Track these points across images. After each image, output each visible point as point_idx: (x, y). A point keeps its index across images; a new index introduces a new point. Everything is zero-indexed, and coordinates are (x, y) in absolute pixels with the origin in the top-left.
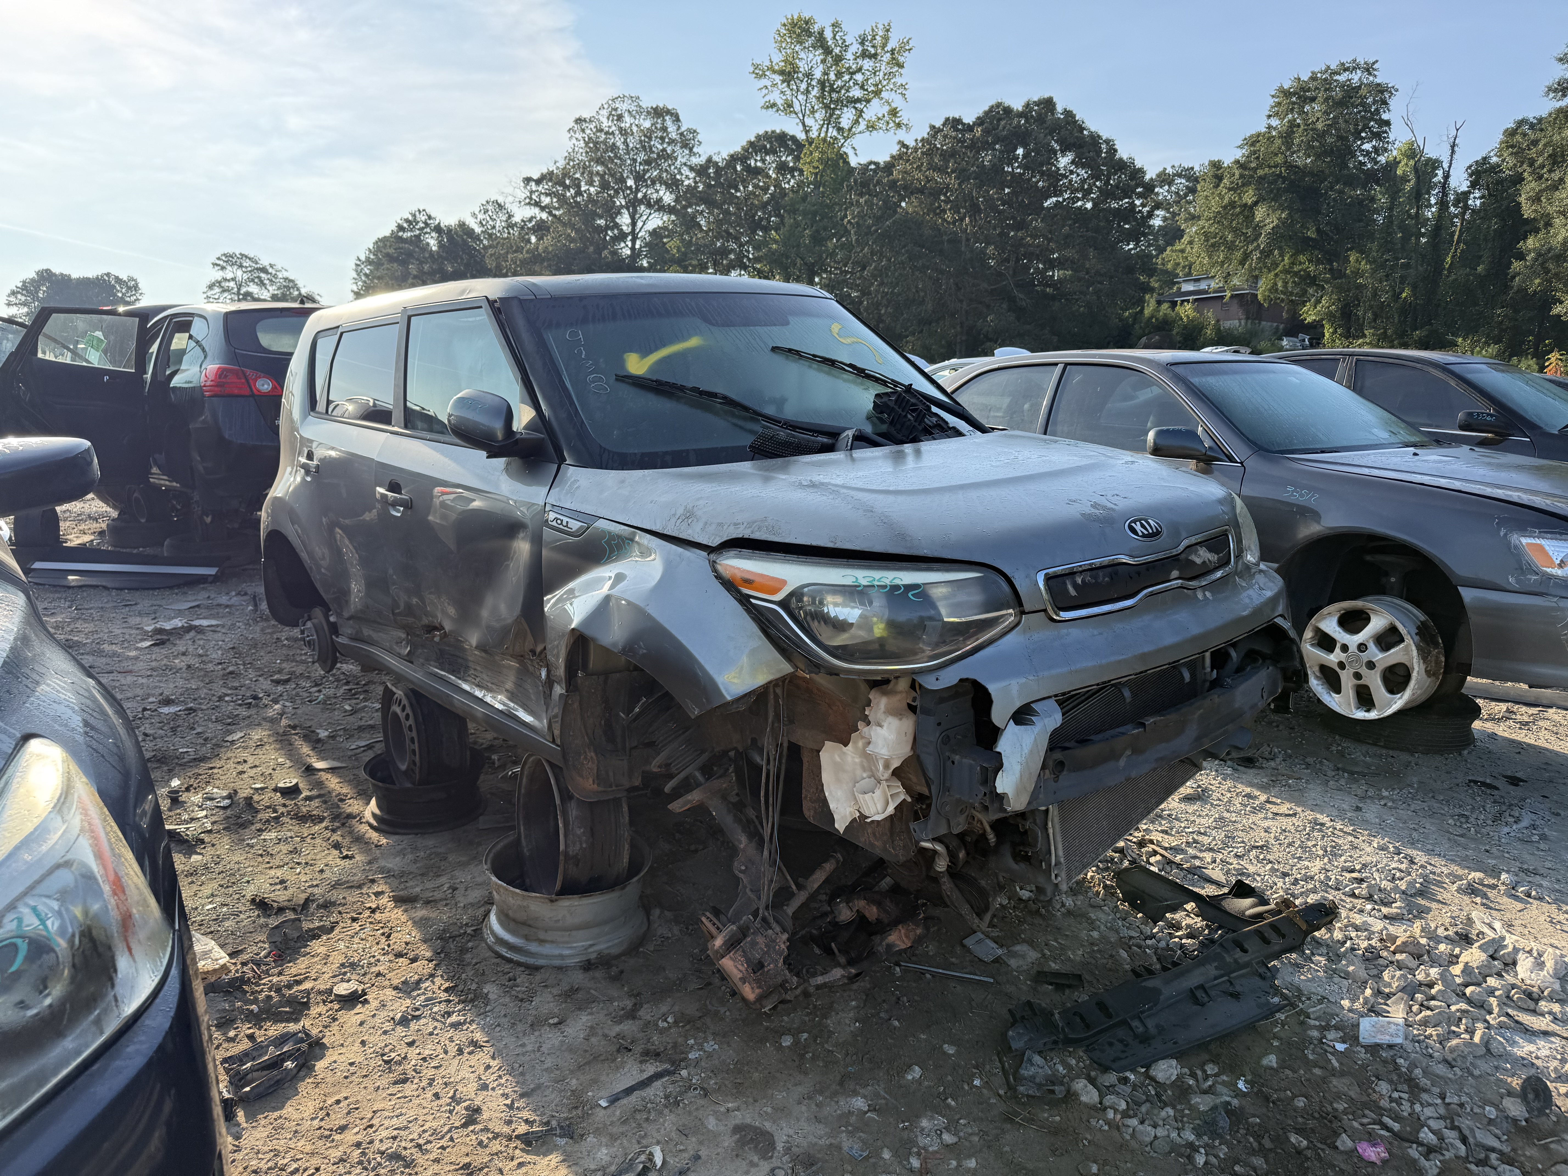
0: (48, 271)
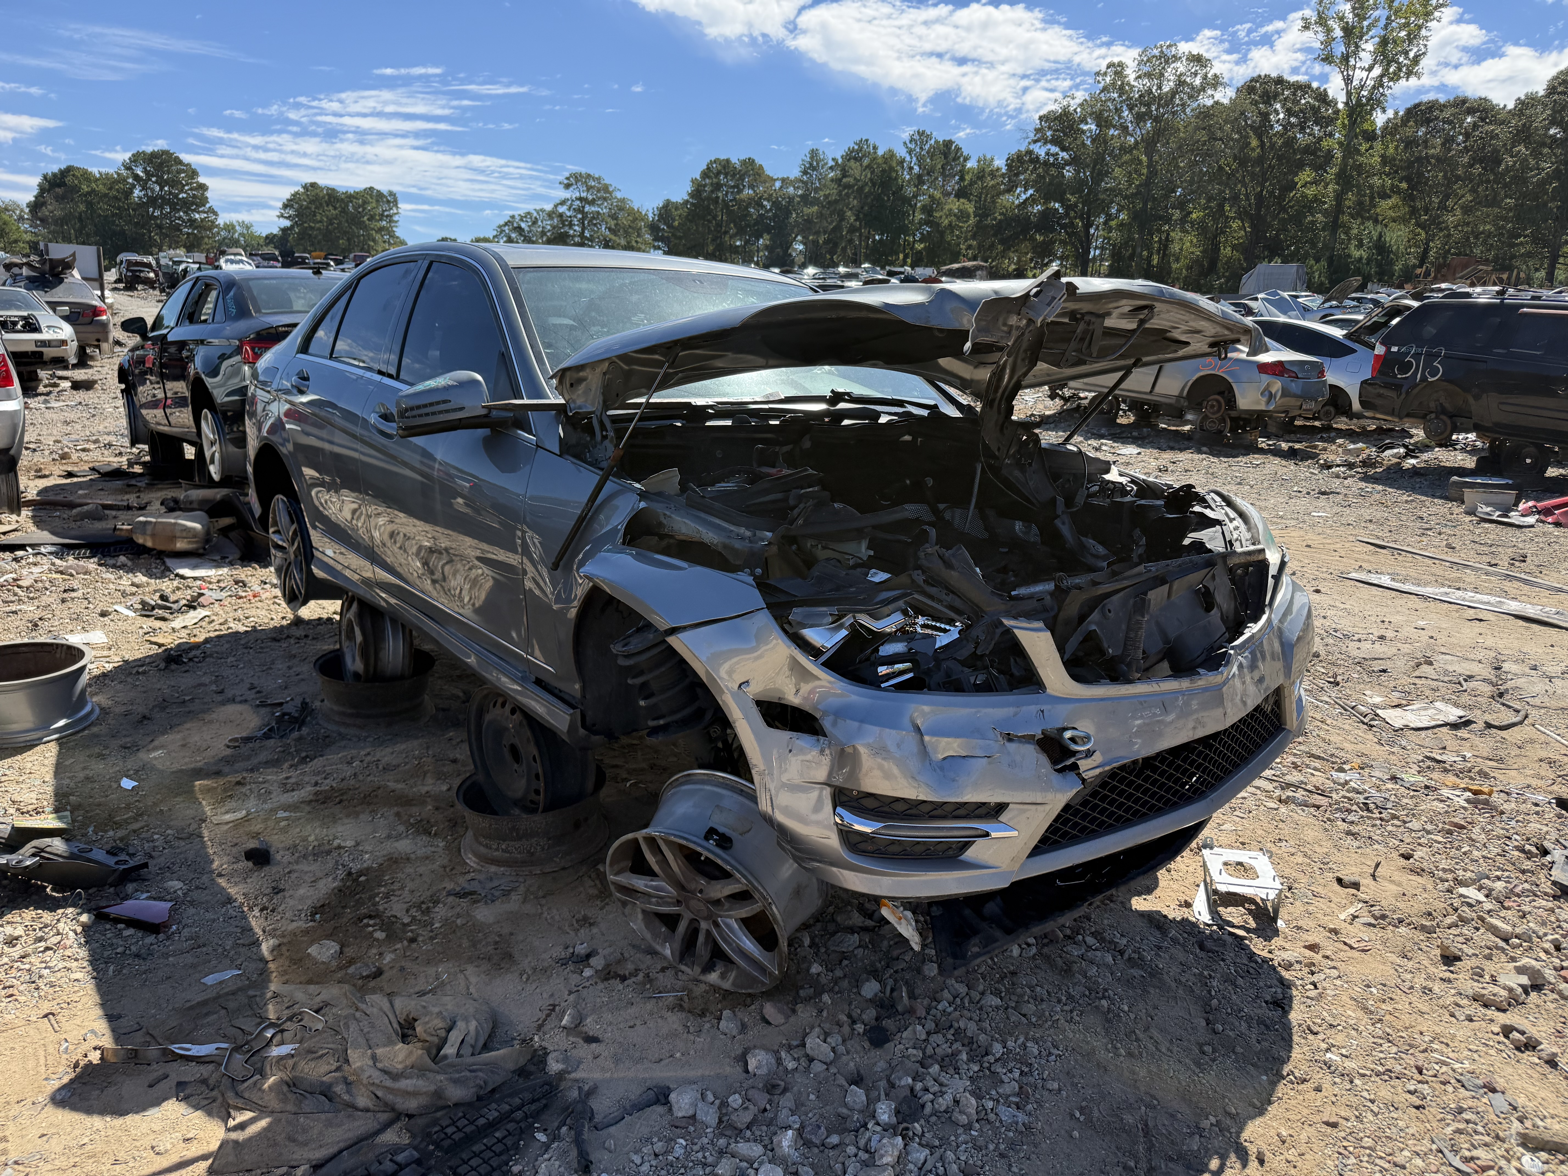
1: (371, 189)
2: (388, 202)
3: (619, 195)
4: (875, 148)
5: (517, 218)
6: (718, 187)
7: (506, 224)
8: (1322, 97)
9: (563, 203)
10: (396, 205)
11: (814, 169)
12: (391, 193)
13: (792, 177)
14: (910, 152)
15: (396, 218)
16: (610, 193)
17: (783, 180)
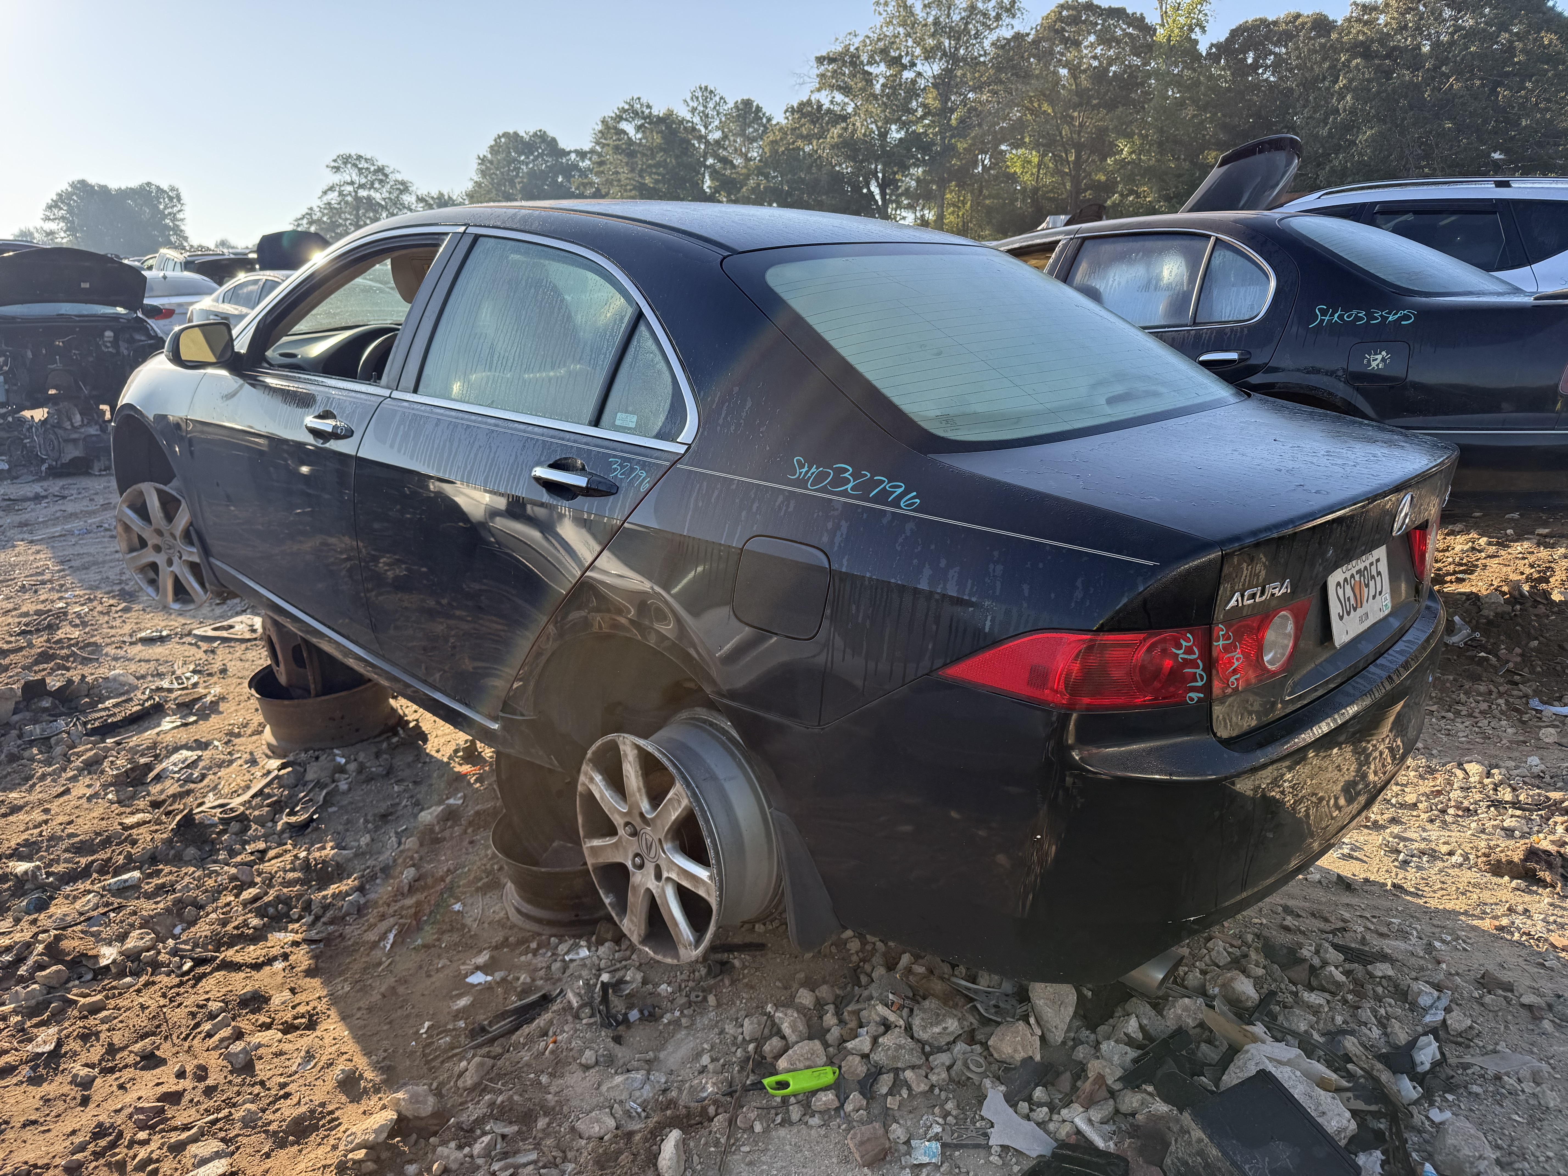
0: (83, 183)
2: (171, 199)
3: (399, 177)
4: (649, 107)
8: (1138, 22)
12: (172, 189)
14: (694, 110)
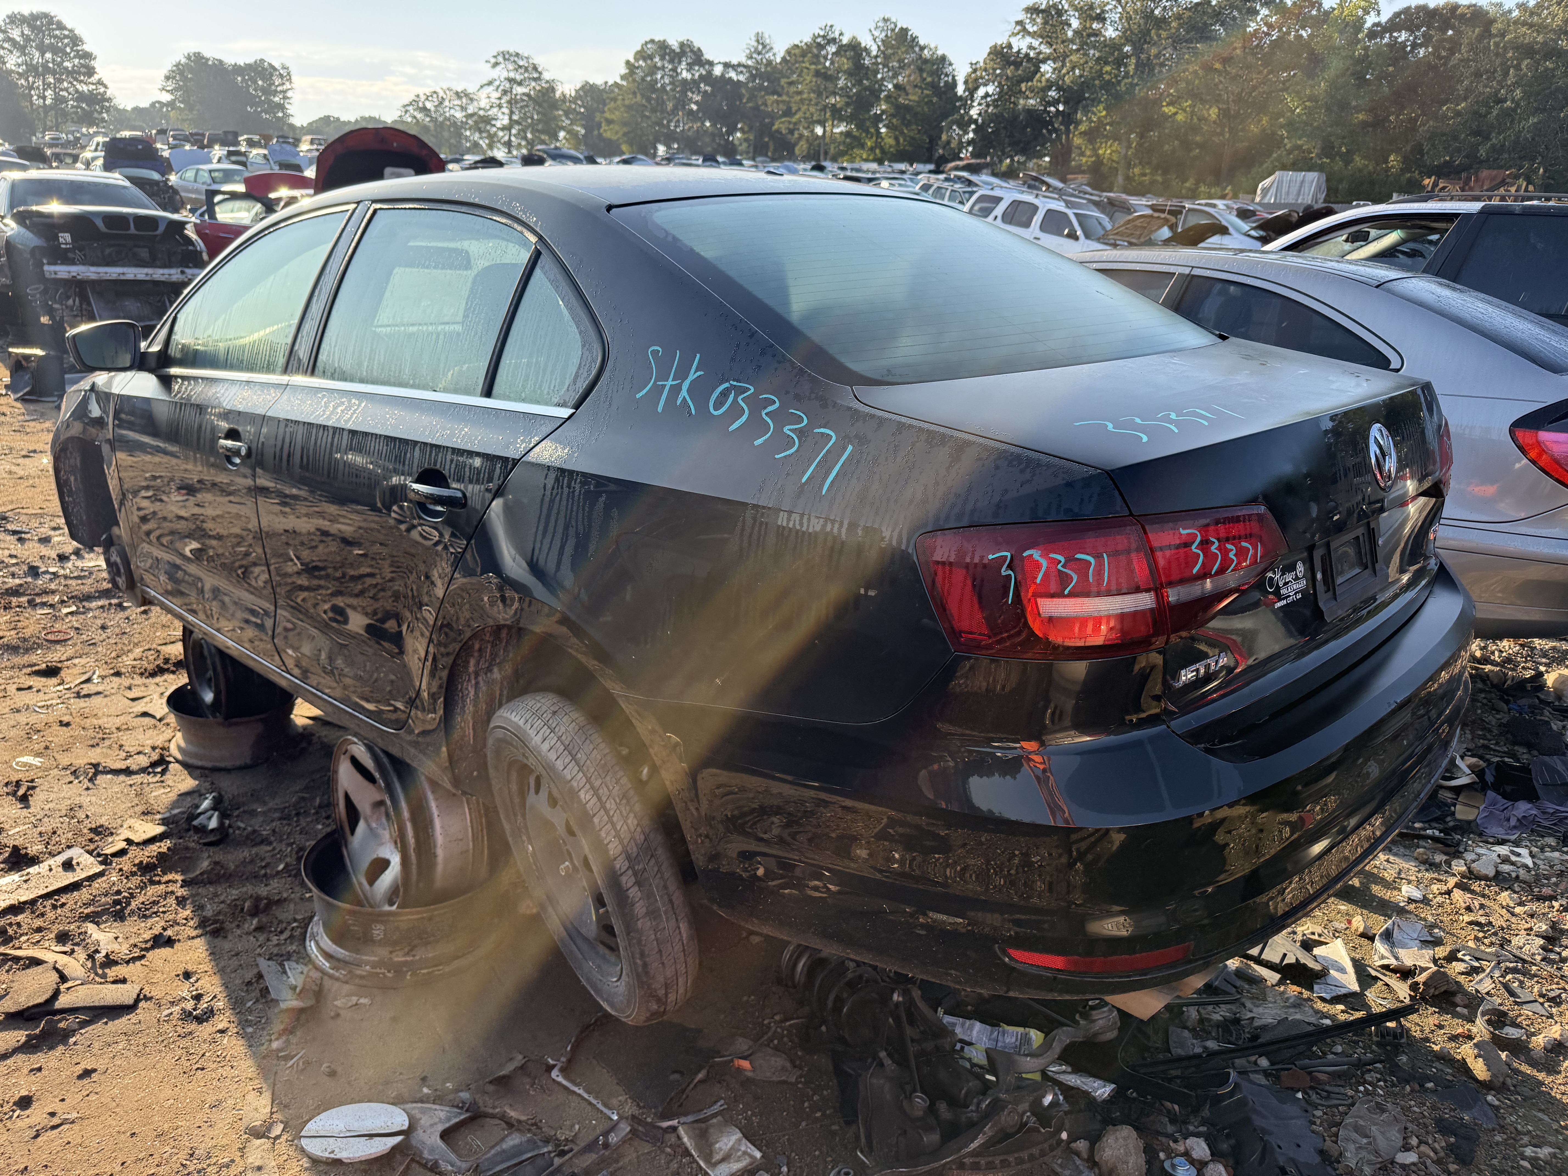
1: (262, 61)
5: (423, 98)
6: (654, 69)
7: (411, 104)
9: (490, 83)
10: (290, 80)
11: (759, 53)
13: (735, 62)
15: (289, 94)
16: (540, 73)
17: (727, 65)
